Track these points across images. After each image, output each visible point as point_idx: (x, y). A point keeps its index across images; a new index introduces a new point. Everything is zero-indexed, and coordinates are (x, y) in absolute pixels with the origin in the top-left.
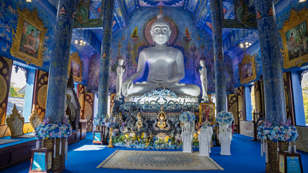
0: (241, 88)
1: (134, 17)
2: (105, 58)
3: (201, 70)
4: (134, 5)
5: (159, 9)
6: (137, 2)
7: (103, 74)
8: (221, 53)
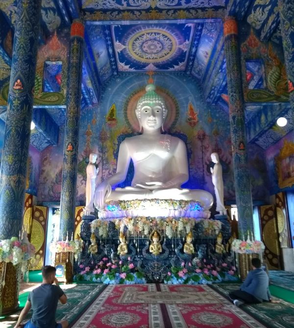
0: (280, 195)
1: (110, 89)
2: (71, 151)
3: (213, 168)
4: (110, 70)
5: (148, 75)
6: (114, 65)
7: (68, 175)
8: (243, 141)
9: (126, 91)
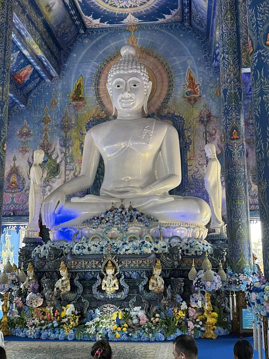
1: (75, 55)
5: (128, 31)
8: (236, 127)
9: (96, 57)
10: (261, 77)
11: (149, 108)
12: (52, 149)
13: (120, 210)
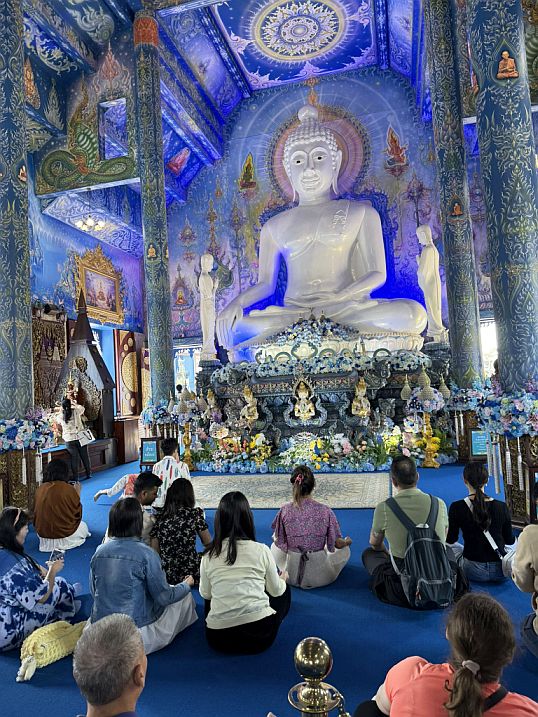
1: (240, 128)
2: (155, 258)
4: (235, 91)
5: (306, 87)
6: (240, 79)
8: (458, 199)
9: (268, 126)
10: (490, 125)
11: (339, 186)
12: (222, 253)
13: (310, 322)
